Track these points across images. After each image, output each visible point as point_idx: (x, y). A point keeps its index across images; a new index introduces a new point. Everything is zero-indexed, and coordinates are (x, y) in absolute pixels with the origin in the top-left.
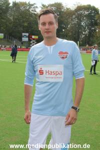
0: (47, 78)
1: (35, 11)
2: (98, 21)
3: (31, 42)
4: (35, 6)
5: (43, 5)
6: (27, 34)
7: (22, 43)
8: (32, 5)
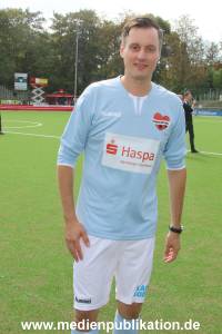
0: (123, 162)
1: (41, 28)
2: (168, 47)
3: (34, 91)
4: (40, 16)
5: (56, 15)
6: (25, 76)
7: (15, 94)
8: (34, 15)
